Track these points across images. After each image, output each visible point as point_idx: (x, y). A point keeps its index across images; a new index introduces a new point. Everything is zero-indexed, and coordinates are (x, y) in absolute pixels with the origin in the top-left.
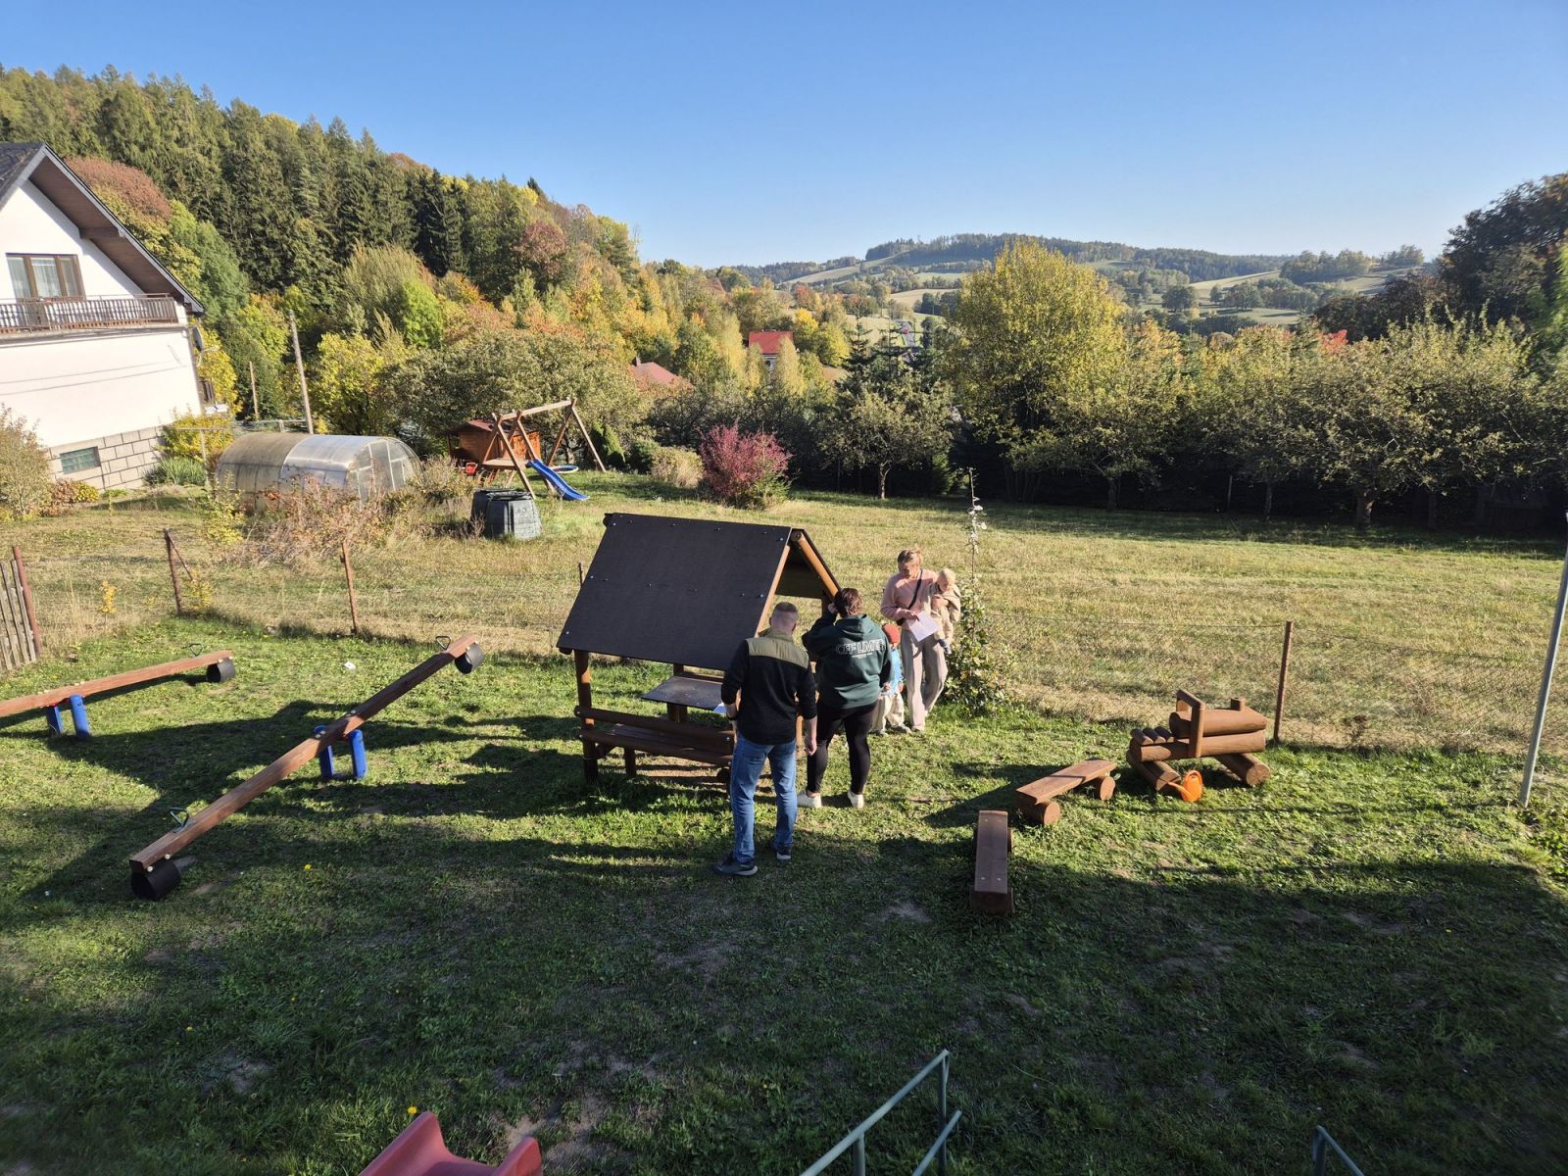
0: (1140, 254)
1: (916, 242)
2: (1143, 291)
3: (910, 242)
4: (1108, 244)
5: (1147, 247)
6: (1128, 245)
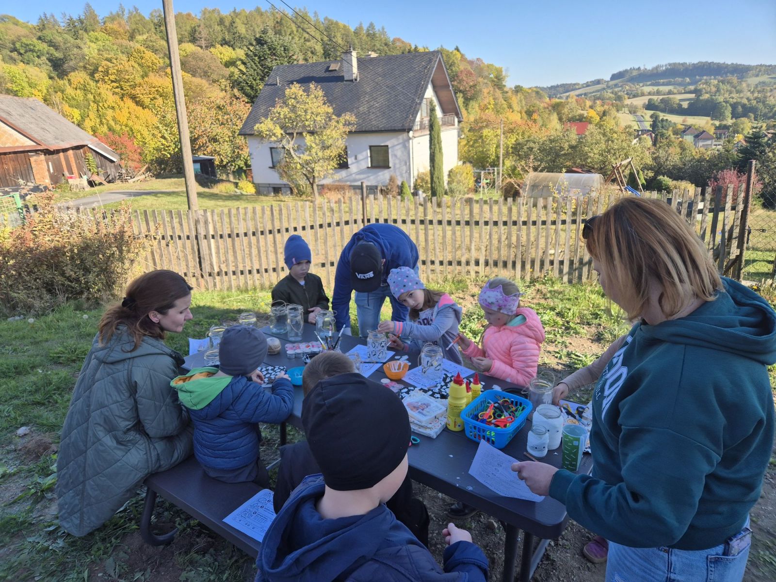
1: (642, 68)
3: (639, 68)
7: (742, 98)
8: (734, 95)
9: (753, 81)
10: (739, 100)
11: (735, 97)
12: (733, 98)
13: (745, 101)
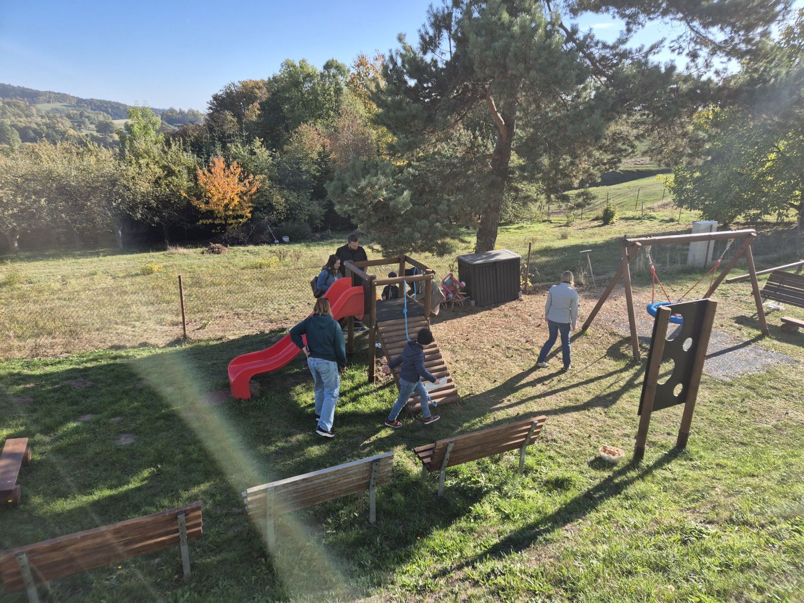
0: (80, 102)
2: (83, 123)
4: (58, 94)
5: (84, 98)
6: (72, 95)
7: (30, 122)
8: (23, 119)
9: (44, 107)
10: (28, 124)
11: (23, 122)
12: (21, 122)
13: (34, 126)
